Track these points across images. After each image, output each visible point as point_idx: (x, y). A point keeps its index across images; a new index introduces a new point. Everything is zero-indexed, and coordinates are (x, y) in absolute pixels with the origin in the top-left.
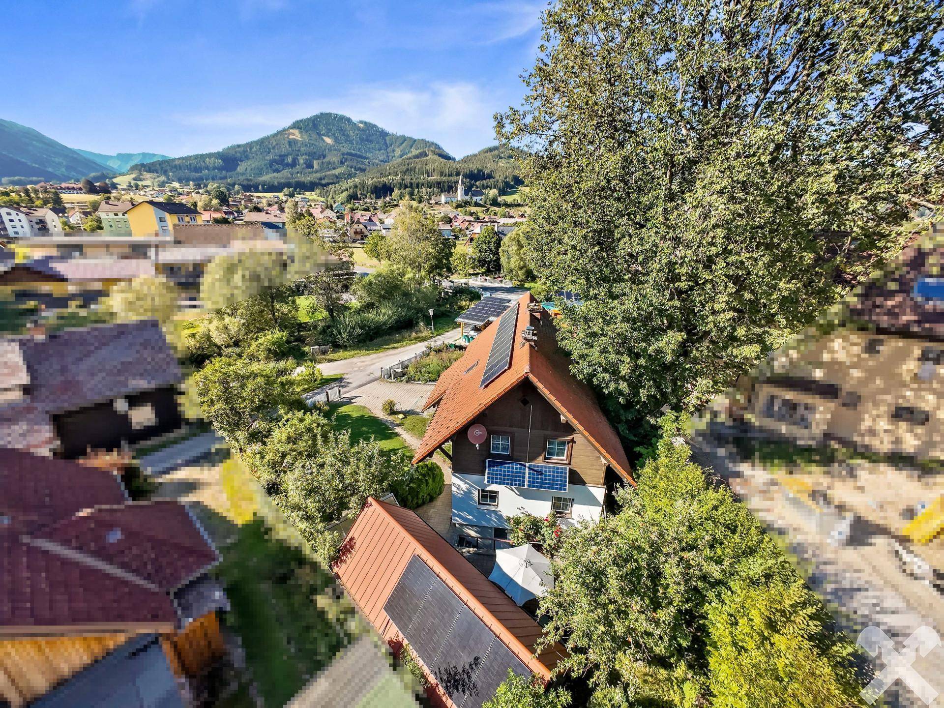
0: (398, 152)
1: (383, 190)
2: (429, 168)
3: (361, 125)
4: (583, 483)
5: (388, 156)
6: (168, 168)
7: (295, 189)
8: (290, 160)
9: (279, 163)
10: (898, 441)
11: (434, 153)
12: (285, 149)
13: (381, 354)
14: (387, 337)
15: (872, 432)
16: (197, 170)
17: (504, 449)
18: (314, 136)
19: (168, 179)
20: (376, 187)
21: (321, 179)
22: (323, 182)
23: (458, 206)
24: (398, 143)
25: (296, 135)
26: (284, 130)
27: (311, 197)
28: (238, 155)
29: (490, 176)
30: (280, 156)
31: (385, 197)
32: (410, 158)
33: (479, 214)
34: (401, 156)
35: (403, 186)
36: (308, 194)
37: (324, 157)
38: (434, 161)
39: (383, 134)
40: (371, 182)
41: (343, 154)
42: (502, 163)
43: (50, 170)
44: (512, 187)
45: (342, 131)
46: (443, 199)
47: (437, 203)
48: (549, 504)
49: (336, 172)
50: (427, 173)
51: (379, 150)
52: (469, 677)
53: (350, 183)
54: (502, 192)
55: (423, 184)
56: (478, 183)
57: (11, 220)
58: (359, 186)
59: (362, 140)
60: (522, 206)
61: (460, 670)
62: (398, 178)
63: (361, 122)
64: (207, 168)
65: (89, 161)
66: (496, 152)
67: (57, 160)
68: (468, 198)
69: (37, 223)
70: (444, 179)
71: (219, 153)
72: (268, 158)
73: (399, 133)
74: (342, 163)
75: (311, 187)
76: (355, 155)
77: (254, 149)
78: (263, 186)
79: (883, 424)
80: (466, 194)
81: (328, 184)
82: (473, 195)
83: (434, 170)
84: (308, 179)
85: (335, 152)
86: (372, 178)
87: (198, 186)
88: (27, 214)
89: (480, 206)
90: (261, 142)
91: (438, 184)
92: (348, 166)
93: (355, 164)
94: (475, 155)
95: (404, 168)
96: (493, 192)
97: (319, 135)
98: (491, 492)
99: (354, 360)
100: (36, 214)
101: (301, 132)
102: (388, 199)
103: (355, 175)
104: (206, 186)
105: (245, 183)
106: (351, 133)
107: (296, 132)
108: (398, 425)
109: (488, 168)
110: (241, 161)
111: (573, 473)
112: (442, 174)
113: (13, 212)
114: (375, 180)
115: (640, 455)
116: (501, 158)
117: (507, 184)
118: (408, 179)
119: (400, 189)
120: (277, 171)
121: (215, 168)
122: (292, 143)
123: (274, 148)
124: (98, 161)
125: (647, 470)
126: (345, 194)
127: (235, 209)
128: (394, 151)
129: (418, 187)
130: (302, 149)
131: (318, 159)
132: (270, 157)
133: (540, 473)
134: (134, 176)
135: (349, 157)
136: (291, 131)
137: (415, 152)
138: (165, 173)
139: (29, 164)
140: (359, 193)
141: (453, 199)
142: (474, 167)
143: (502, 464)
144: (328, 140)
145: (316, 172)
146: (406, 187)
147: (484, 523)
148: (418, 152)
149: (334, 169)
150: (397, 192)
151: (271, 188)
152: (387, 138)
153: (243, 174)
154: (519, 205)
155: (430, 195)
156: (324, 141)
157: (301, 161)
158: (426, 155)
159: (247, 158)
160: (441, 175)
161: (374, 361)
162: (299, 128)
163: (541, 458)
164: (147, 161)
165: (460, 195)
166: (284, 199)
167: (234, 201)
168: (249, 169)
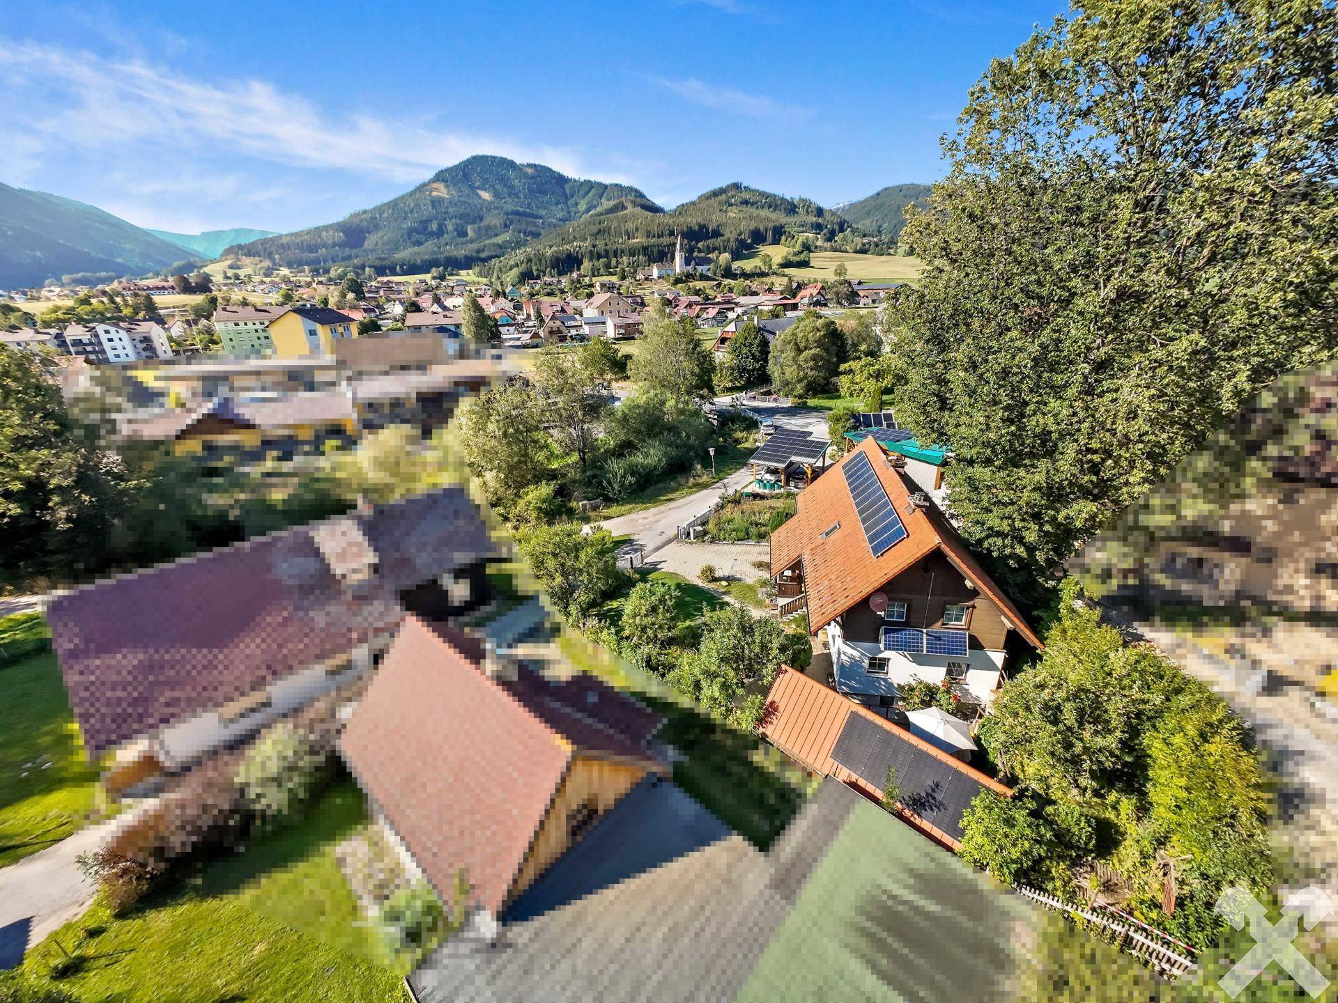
0: (583, 206)
1: (567, 263)
2: (630, 226)
3: (530, 171)
4: (981, 647)
5: (569, 212)
6: (273, 249)
7: (445, 269)
8: (434, 226)
9: (420, 232)
10: (1319, 598)
11: (634, 203)
12: (427, 211)
13: (662, 508)
14: (661, 485)
15: (1289, 589)
16: (312, 248)
17: (899, 616)
18: (467, 191)
19: (274, 264)
20: (558, 259)
21: (478, 251)
22: (483, 255)
23: (677, 281)
24: (582, 192)
25: (441, 191)
26: (424, 185)
27: (467, 279)
28: (365, 223)
29: (717, 234)
30: (422, 222)
31: (572, 271)
32: (601, 214)
33: (708, 291)
34: (588, 210)
35: (595, 255)
36: (465, 275)
37: (481, 220)
38: (635, 217)
39: (561, 180)
40: (549, 252)
41: (507, 214)
42: (733, 213)
43: (119, 260)
44: (749, 247)
45: (504, 180)
46: (655, 272)
47: (646, 279)
48: (943, 670)
49: (499, 240)
50: (627, 233)
51: (557, 204)
52: (934, 798)
53: (520, 255)
54: (737, 256)
55: (622, 252)
56: (700, 245)
57: (110, 340)
58: (534, 260)
59: (531, 191)
60: (767, 275)
61: (924, 794)
62: (587, 243)
63: (529, 165)
64: (325, 245)
65: (168, 245)
66: (723, 197)
67: (128, 246)
68: (690, 269)
69: (141, 342)
70: (653, 241)
71: (338, 224)
72: (404, 226)
73: (582, 177)
74: (506, 226)
75: (467, 263)
76: (524, 214)
77: (386, 215)
78: (401, 267)
79: (1302, 581)
80: (688, 262)
81: (490, 258)
82: (697, 264)
83: (637, 229)
84: (461, 253)
85: (496, 212)
86: (551, 247)
87: (316, 272)
88: (129, 331)
89: (707, 278)
90: (394, 204)
91: (645, 250)
92: (514, 230)
93: (523, 227)
94: (693, 203)
95: (595, 229)
96: (725, 257)
97: (473, 188)
98: (880, 659)
99: (633, 516)
100: (139, 329)
101: (447, 187)
102: (575, 275)
103: (525, 244)
104: (327, 271)
105: (377, 263)
106: (516, 182)
107: (441, 186)
108: (724, 593)
109: (714, 219)
110: (369, 233)
111: (972, 638)
112: (648, 235)
113: (112, 329)
114: (555, 248)
115: (1040, 619)
116: (731, 205)
117: (742, 243)
118: (600, 245)
119: (591, 260)
120: (419, 243)
121: (334, 245)
122: (436, 202)
123: (411, 211)
124: (179, 243)
125: (1054, 633)
126: (515, 272)
127: (373, 303)
128: (577, 204)
129: (616, 256)
130: (451, 210)
131: (473, 222)
132: (407, 225)
133: (939, 638)
134: (229, 262)
135: (518, 217)
136: (435, 185)
137: (606, 204)
138: (270, 256)
139: (93, 254)
140: (534, 268)
141: (669, 272)
142: (693, 221)
143: (897, 631)
144: (486, 195)
145: (472, 241)
146: (599, 257)
147: (872, 692)
148: (612, 203)
149: (496, 235)
150: (586, 264)
151: (413, 269)
152: (567, 187)
153: (372, 251)
154: (763, 274)
155: (635, 267)
156: (479, 197)
157: (450, 228)
158: (624, 208)
159: (377, 227)
160: (648, 237)
161: (658, 517)
162: (445, 181)
163: (939, 624)
164: (244, 241)
165: (678, 265)
166: (434, 283)
167: (369, 292)
168: (380, 242)
